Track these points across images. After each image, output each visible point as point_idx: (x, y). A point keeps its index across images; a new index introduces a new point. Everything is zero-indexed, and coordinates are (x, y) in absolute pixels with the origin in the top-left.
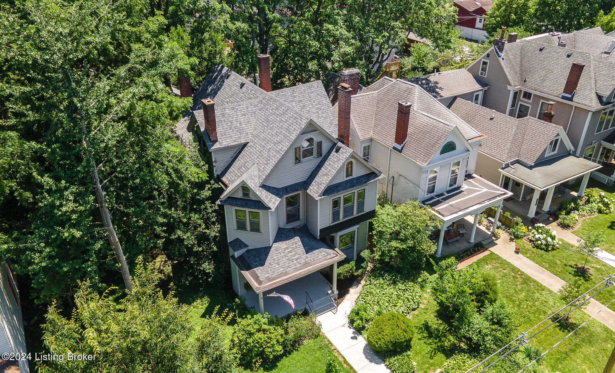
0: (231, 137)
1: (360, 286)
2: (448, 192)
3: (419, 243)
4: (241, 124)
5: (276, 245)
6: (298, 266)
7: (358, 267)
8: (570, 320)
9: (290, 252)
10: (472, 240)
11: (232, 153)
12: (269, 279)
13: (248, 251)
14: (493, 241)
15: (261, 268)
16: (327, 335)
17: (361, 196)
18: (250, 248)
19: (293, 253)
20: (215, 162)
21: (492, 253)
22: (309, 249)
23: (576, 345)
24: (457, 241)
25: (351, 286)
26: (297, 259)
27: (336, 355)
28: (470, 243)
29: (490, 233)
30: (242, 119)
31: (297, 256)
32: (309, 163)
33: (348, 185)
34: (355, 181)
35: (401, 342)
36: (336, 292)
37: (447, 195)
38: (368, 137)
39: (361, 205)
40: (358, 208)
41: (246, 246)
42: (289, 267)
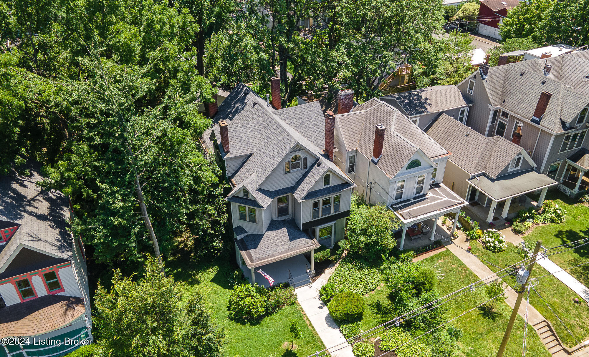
0: (240, 149)
1: (334, 268)
2: (414, 198)
3: (381, 239)
4: (248, 139)
5: (268, 233)
6: (283, 250)
7: (333, 253)
8: (493, 310)
9: (278, 239)
10: (433, 238)
11: (240, 161)
12: (259, 259)
13: (247, 236)
14: (451, 240)
15: (255, 250)
16: (300, 303)
17: (337, 199)
18: (249, 233)
19: (280, 240)
20: (227, 167)
21: (448, 250)
22: (292, 238)
23: (492, 329)
24: (420, 238)
25: (327, 267)
26: (282, 245)
27: (305, 319)
28: (430, 240)
29: (449, 233)
30: (249, 135)
31: (283, 243)
32: (297, 173)
33: (326, 192)
34: (331, 189)
35: (353, 314)
36: (313, 271)
37: (413, 201)
38: (354, 148)
39: (337, 207)
40: (335, 209)
41: (246, 232)
42: (275, 251)
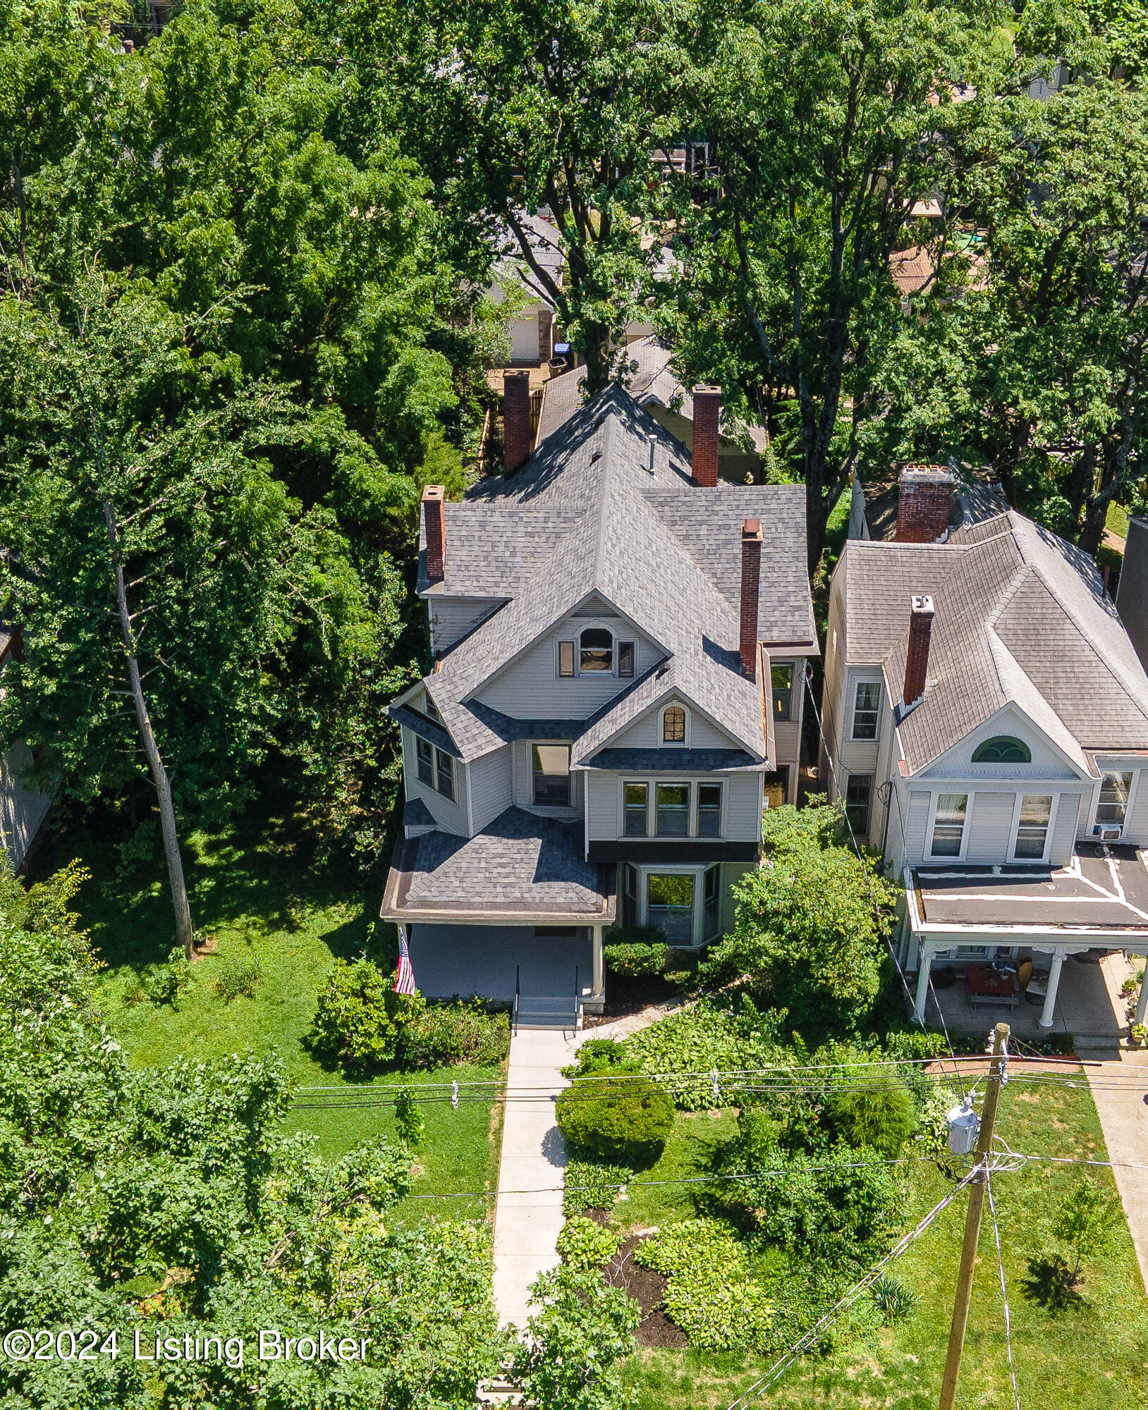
0: (477, 578)
1: (678, 1010)
2: (1006, 869)
4: (513, 554)
5: (482, 840)
6: (500, 899)
7: (676, 962)
8: (1077, 1288)
9: (503, 866)
10: (1047, 1021)
11: (475, 613)
12: (423, 903)
13: (434, 834)
15: (425, 874)
16: (511, 1071)
17: (711, 795)
18: (439, 828)
19: (507, 870)
20: (436, 622)
21: (1081, 1076)
22: (545, 873)
26: (505, 886)
27: (493, 1112)
30: (521, 542)
31: (512, 880)
32: (600, 683)
33: (665, 761)
34: (686, 757)
36: (600, 997)
37: (997, 874)
38: (873, 661)
39: (710, 823)
40: (701, 825)
41: (431, 821)
42: (479, 894)
